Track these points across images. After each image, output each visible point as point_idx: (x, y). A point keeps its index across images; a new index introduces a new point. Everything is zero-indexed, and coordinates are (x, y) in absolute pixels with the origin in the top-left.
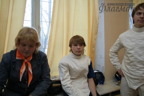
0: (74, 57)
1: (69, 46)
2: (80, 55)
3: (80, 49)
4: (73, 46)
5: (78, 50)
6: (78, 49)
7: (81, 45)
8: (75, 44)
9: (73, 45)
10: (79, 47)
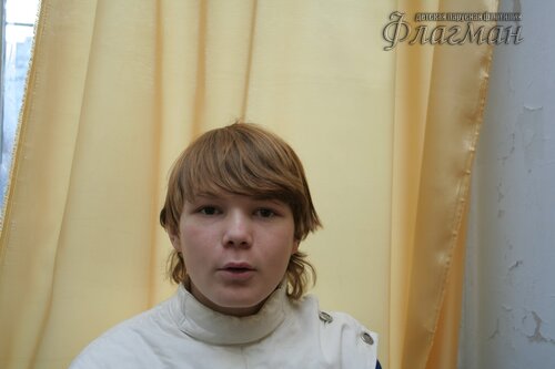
0: (199, 330)
1: (163, 217)
2: (257, 310)
3: (244, 245)
4: (188, 222)
5: (232, 258)
6: (230, 244)
7: (266, 213)
8: (204, 202)
9: (187, 207)
10: (237, 223)
